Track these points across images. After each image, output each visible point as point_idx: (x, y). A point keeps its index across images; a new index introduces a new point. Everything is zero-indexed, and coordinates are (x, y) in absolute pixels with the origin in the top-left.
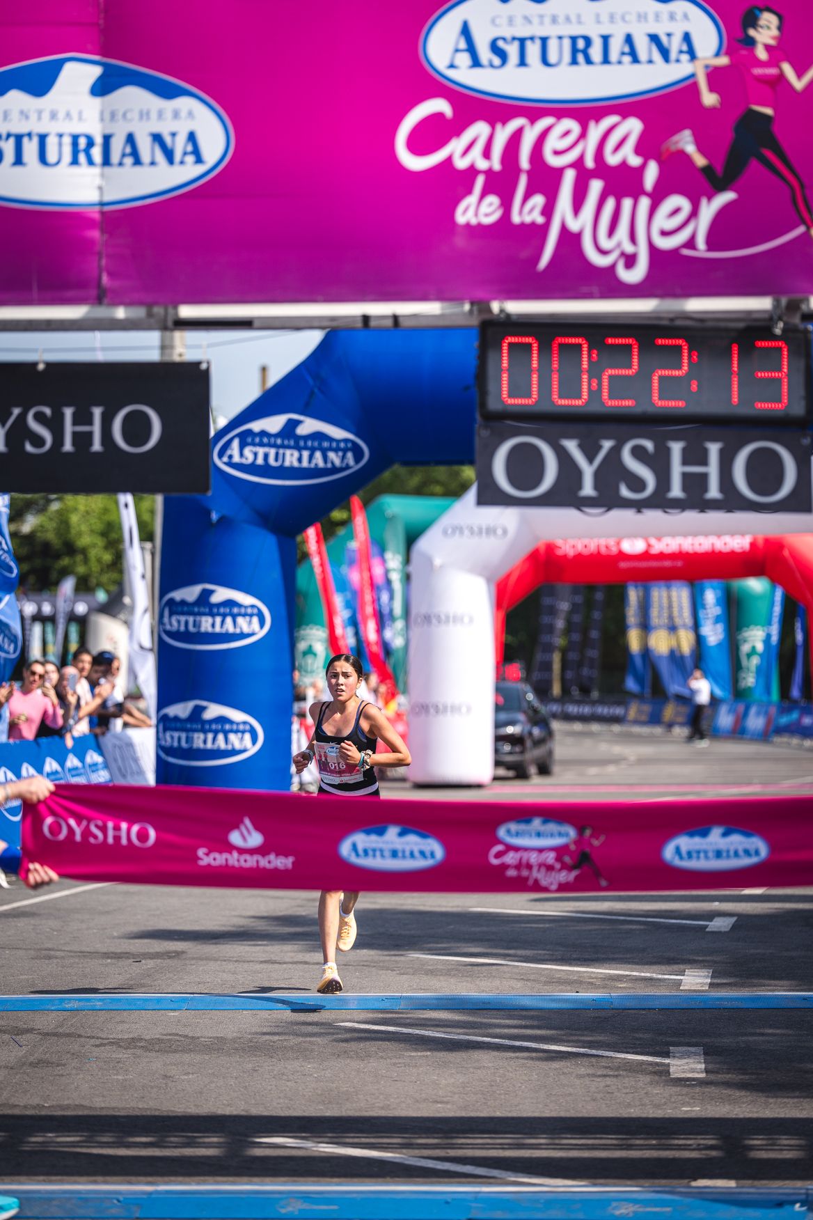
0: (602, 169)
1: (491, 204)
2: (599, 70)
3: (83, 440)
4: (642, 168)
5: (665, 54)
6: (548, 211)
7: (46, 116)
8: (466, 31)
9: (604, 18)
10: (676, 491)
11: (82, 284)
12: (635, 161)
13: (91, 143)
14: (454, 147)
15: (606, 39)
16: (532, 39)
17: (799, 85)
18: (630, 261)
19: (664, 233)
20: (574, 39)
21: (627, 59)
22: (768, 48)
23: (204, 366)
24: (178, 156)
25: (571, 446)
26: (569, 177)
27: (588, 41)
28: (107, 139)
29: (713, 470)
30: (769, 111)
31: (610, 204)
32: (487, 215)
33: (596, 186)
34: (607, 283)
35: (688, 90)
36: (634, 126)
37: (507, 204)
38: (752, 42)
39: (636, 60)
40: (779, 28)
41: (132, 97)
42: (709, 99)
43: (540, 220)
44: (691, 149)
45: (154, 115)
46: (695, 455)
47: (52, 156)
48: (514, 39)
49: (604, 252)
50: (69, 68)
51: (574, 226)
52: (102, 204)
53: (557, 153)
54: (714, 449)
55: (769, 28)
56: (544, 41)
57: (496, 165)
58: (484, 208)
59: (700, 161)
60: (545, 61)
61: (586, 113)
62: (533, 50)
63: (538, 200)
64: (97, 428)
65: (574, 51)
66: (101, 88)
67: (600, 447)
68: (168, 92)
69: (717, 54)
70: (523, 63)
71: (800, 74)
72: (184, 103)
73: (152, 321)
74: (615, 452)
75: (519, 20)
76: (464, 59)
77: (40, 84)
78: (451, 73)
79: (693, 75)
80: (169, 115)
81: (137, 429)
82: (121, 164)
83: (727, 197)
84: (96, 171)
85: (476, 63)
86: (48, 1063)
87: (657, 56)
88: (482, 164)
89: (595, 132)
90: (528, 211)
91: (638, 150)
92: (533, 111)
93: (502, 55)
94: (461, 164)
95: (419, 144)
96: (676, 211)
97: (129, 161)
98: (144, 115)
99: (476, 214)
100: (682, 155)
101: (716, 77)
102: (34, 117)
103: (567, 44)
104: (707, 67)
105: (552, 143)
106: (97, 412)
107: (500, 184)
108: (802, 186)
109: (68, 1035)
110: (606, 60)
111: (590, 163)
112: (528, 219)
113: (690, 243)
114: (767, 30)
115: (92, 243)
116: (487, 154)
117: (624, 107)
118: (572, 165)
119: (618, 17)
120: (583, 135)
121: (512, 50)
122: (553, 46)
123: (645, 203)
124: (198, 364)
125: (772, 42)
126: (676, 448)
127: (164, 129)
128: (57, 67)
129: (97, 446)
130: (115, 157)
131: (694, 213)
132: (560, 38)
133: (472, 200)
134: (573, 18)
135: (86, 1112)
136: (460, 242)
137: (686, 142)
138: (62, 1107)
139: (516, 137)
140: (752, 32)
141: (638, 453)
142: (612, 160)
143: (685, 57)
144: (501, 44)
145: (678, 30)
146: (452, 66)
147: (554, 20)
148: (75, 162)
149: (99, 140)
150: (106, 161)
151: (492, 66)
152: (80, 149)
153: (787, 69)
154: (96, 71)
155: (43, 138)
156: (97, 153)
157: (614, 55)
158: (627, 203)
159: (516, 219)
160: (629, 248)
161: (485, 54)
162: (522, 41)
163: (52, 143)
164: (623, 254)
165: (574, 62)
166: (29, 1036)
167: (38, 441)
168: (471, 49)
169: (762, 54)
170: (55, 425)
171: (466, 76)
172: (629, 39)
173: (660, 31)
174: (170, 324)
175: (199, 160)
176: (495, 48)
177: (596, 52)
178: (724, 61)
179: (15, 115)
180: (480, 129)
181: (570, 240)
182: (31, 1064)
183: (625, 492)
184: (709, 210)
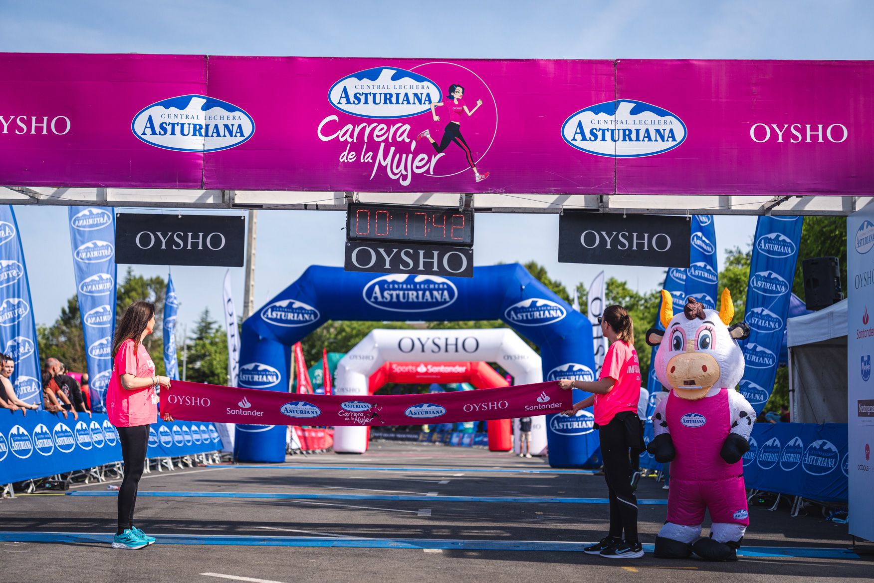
0: (395, 143)
1: (353, 155)
2: (394, 106)
3: (195, 245)
4: (410, 143)
5: (420, 101)
6: (374, 158)
7: (184, 117)
8: (345, 90)
9: (397, 87)
10: (421, 268)
11: (195, 181)
12: (407, 140)
13: (201, 127)
14: (341, 133)
15: (398, 95)
16: (370, 94)
17: (470, 114)
18: (405, 178)
19: (418, 168)
20: (386, 95)
21: (405, 102)
22: (458, 99)
23: (243, 218)
24: (234, 134)
25: (382, 250)
26: (383, 145)
27: (391, 95)
28: (207, 126)
29: (435, 260)
30: (458, 123)
31: (398, 156)
32: (350, 159)
33: (393, 149)
34: (395, 187)
35: (428, 114)
36: (407, 127)
37: (358, 155)
38: (453, 98)
39: (409, 103)
40: (463, 93)
41: (218, 111)
42: (436, 118)
43: (371, 161)
44: (428, 136)
45: (225, 118)
46: (429, 255)
47: (186, 132)
48: (363, 93)
49: (395, 174)
50: (193, 99)
51: (384, 164)
52: (204, 150)
53: (378, 136)
54: (436, 253)
55: (459, 93)
56: (375, 95)
57: (355, 141)
58: (350, 156)
59: (432, 141)
60: (374, 102)
61: (389, 122)
62: (370, 98)
63: (371, 154)
64: (201, 241)
65: (386, 98)
66: (206, 107)
67: (394, 251)
68: (231, 110)
69: (439, 102)
70: (366, 102)
71: (470, 111)
72: (237, 114)
73: (224, 204)
74: (399, 253)
75: (365, 87)
76: (344, 101)
77: (182, 105)
78: (339, 106)
79: (430, 109)
80: (231, 118)
81: (216, 241)
82: (212, 136)
83: (443, 154)
84: (203, 138)
85: (348, 102)
86: (178, 508)
87: (416, 101)
88: (350, 140)
89: (392, 130)
90: (367, 158)
91: (408, 137)
92: (370, 120)
93: (359, 100)
94: (342, 139)
95: (325, 132)
96: (423, 159)
97: (215, 135)
98: (222, 118)
99: (347, 159)
100: (426, 139)
101: (438, 109)
102: (179, 117)
103: (383, 96)
104: (435, 106)
105: (377, 132)
106: (201, 234)
107: (356, 147)
108: (470, 152)
109: (188, 502)
110: (397, 102)
111: (390, 141)
112: (366, 161)
113: (428, 171)
114: (458, 94)
115: (200, 165)
116: (352, 136)
117: (404, 120)
118: (383, 141)
119: (403, 87)
120: (388, 130)
121: (363, 98)
122: (378, 96)
123: (411, 156)
124: (241, 217)
125: (460, 98)
126: (422, 252)
127: (229, 123)
128: (190, 99)
129: (200, 248)
130: (210, 134)
131: (429, 160)
132: (381, 94)
133: (346, 153)
134: (386, 87)
135: (190, 520)
136: (340, 168)
137: (427, 134)
138: (181, 518)
139: (363, 131)
140: (452, 94)
141: (407, 254)
142: (399, 140)
143: (427, 102)
144: (358, 95)
145: (425, 92)
146: (339, 103)
147: (378, 87)
148: (194, 134)
149: (204, 127)
150: (207, 135)
151: (354, 103)
152: (196, 130)
153: (465, 108)
154: (205, 101)
155: (182, 125)
156: (203, 131)
157: (401, 101)
158: (404, 156)
159: (362, 161)
160: (404, 173)
161: (352, 99)
162: (366, 95)
163: (186, 127)
164: (402, 174)
165: (385, 103)
166: (173, 502)
167: (178, 245)
168: (347, 97)
169: (456, 102)
170: (185, 239)
171: (344, 107)
172: (406, 95)
173: (418, 92)
174: (231, 206)
175: (242, 135)
176: (355, 96)
177: (394, 100)
178: (442, 104)
179: (172, 116)
180: (350, 127)
181: (383, 169)
182: (172, 508)
183: (401, 267)
184: (434, 160)
